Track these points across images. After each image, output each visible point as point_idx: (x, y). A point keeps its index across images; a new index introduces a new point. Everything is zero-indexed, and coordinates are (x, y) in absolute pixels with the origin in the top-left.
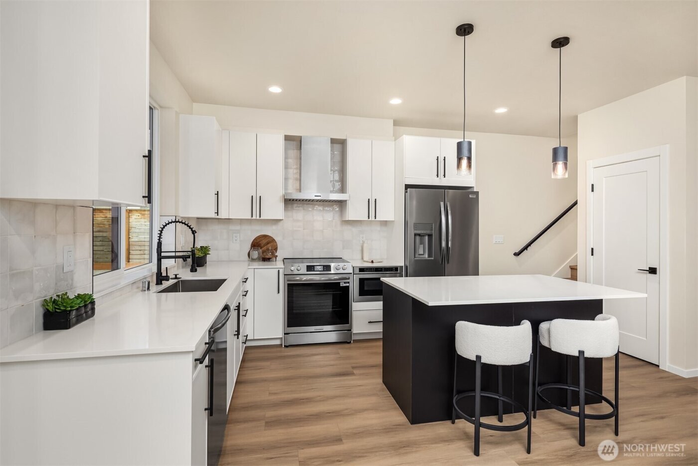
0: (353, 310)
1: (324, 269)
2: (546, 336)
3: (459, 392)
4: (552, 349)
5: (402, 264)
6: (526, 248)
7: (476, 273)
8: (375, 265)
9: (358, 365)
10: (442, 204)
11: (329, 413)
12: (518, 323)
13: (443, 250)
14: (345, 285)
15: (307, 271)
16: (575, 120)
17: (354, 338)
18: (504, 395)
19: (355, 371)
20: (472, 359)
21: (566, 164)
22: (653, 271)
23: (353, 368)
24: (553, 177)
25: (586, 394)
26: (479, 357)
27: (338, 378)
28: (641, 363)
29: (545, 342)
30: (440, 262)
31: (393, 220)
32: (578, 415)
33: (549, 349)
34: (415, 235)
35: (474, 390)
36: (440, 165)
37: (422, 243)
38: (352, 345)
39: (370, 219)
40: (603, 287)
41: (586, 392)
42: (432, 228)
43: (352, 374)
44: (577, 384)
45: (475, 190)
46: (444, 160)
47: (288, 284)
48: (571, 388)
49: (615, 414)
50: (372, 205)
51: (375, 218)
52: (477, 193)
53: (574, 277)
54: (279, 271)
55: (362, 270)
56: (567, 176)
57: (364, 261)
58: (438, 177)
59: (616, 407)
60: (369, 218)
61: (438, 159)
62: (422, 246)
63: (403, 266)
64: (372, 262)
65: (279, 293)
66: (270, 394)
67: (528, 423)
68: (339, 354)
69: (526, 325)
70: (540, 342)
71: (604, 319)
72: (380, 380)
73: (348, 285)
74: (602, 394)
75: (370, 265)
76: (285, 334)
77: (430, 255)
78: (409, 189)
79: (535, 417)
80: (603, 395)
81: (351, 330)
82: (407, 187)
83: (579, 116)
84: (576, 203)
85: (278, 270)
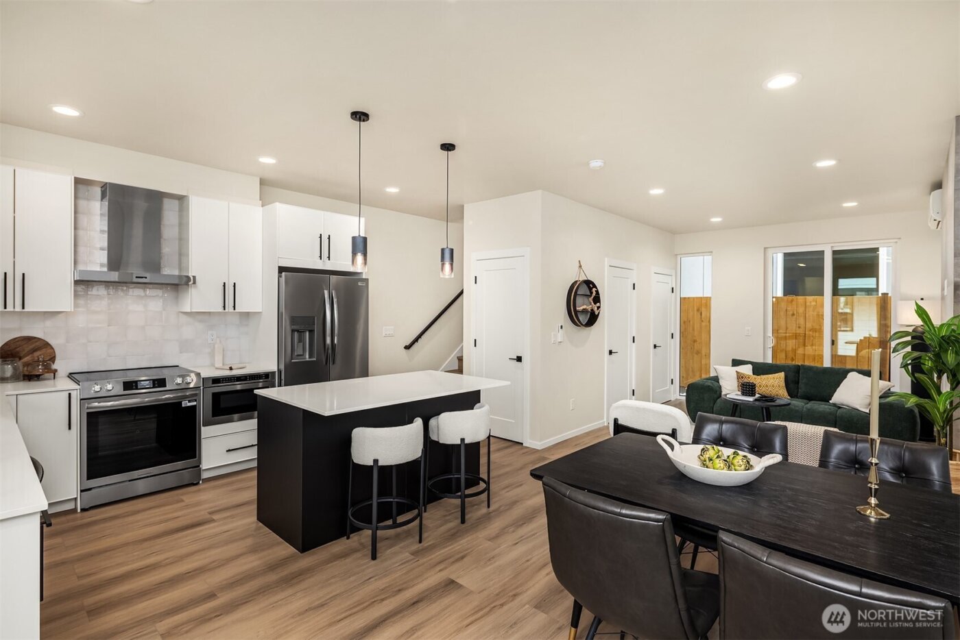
0: (202, 437)
1: (154, 384)
2: (435, 430)
3: (353, 505)
4: (441, 442)
5: (275, 369)
6: (416, 340)
7: (365, 373)
8: (235, 373)
9: (217, 508)
10: (326, 292)
11: (188, 573)
12: (411, 422)
13: (328, 349)
14: (189, 404)
15: (124, 390)
16: (461, 209)
17: (205, 475)
18: (398, 496)
19: (215, 517)
20: (369, 464)
21: (452, 265)
22: (519, 359)
23: (210, 513)
24: (442, 276)
25: (466, 478)
26: (376, 461)
27: (189, 532)
28: (510, 443)
29: (434, 437)
30: (324, 363)
31: (261, 311)
32: (460, 497)
33: (438, 442)
34: (293, 331)
35: (371, 498)
36: (325, 244)
37: (301, 340)
38: (202, 486)
39: (227, 310)
40: (484, 378)
41: (467, 477)
42: (314, 322)
43: (213, 521)
44: (459, 471)
45: (364, 277)
46: (329, 238)
47: (88, 413)
48: (456, 476)
49: (488, 489)
50: (229, 293)
51: (234, 309)
52: (366, 280)
53: (460, 371)
54: (70, 394)
55: (216, 381)
56: (453, 276)
57: (217, 369)
58: (321, 259)
59: (488, 483)
60: (224, 309)
61: (321, 237)
62: (302, 344)
63: (274, 372)
64: (231, 369)
65: (70, 428)
66: (79, 578)
67: (420, 515)
68: (182, 501)
69: (418, 422)
70: (430, 437)
71: (480, 407)
72: (255, 518)
73: (195, 403)
74: (479, 475)
75: (227, 373)
76: (82, 491)
77: (310, 356)
78: (283, 273)
79: (425, 511)
80: (481, 476)
81: (199, 466)
82: (282, 270)
83: (465, 205)
84: (462, 293)
85: (67, 393)
